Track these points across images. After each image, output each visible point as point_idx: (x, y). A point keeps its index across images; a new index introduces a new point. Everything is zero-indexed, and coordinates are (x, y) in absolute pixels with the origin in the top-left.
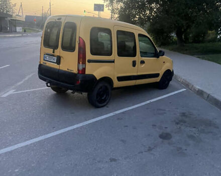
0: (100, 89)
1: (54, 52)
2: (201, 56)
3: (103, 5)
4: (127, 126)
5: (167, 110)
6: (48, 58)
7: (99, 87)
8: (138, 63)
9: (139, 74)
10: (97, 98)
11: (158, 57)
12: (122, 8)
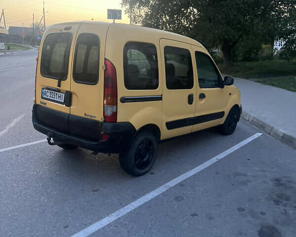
0: (140, 145)
1: (59, 85)
2: (261, 80)
3: (120, 11)
4: (195, 215)
5: (249, 174)
6: (48, 94)
7: (138, 142)
8: (196, 98)
9: (197, 115)
10: (136, 161)
11: (222, 87)
12: (147, 15)
